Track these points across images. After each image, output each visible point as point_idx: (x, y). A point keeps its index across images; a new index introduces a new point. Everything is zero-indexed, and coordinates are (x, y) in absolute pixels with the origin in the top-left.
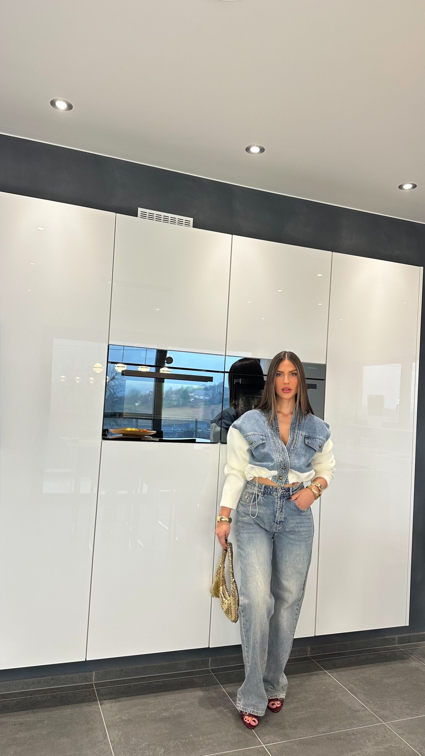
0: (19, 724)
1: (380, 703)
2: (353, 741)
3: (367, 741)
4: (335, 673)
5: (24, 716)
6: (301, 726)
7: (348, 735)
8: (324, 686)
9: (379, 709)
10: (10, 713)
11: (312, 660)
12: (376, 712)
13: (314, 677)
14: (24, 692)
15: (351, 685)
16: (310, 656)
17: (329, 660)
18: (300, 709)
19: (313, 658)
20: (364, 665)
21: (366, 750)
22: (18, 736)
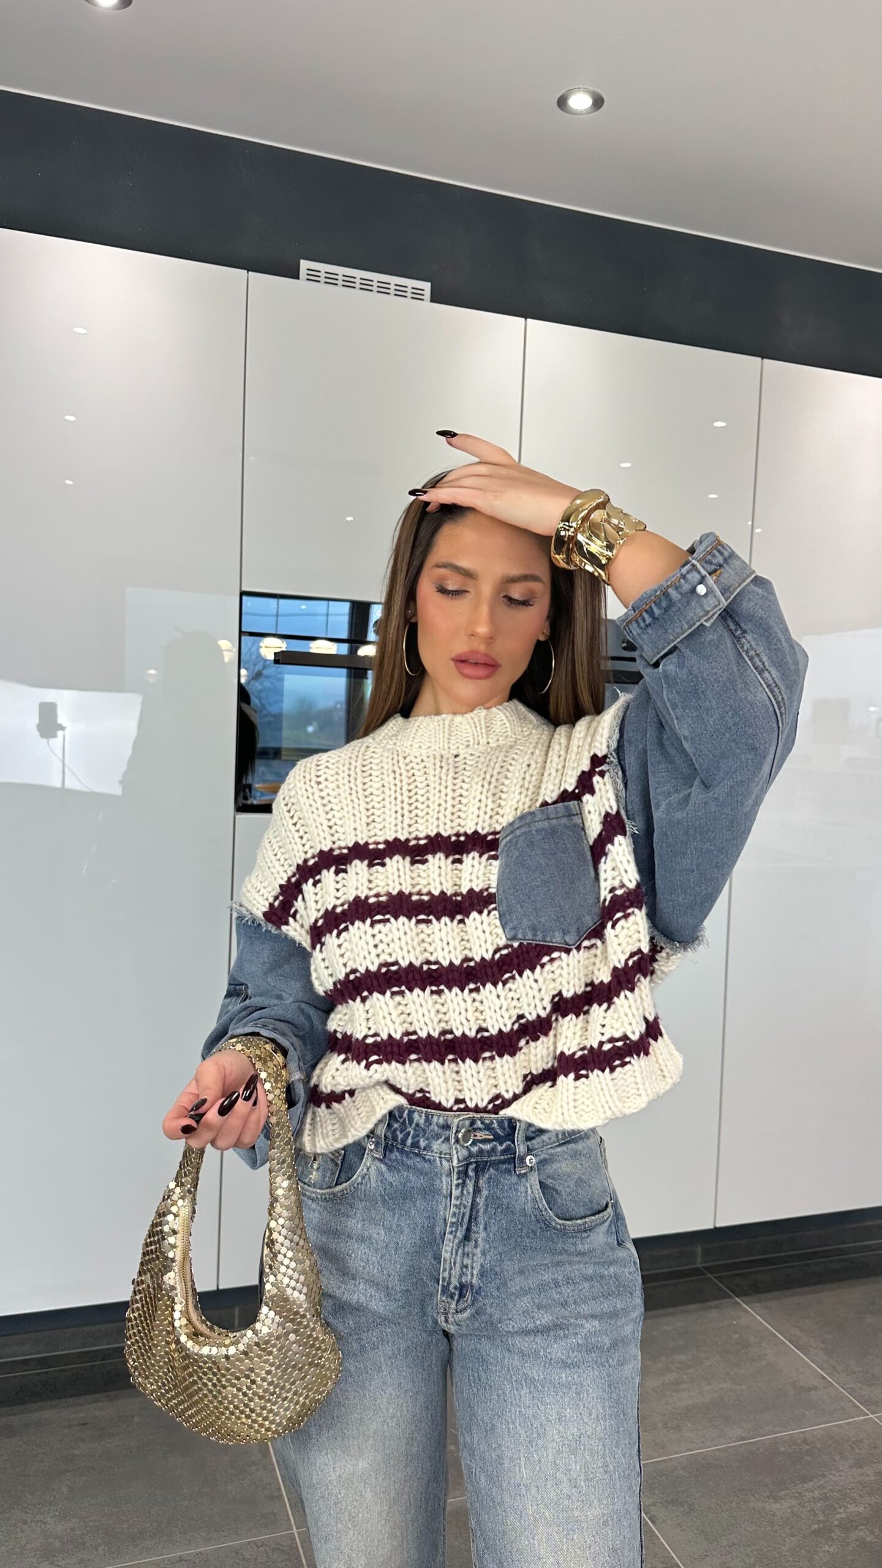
0: (80, 1425)
1: (859, 1372)
2: (806, 1458)
3: (837, 1458)
4: (757, 1305)
5: (88, 1406)
6: (689, 1425)
7: (795, 1444)
8: (736, 1333)
9: (859, 1385)
10: (58, 1401)
11: (705, 1274)
12: (852, 1391)
13: (713, 1314)
14: (88, 1352)
15: (796, 1332)
16: (705, 1265)
17: (741, 1274)
18: (685, 1386)
19: (710, 1269)
20: (819, 1286)
21: (834, 1478)
22: (77, 1452)
